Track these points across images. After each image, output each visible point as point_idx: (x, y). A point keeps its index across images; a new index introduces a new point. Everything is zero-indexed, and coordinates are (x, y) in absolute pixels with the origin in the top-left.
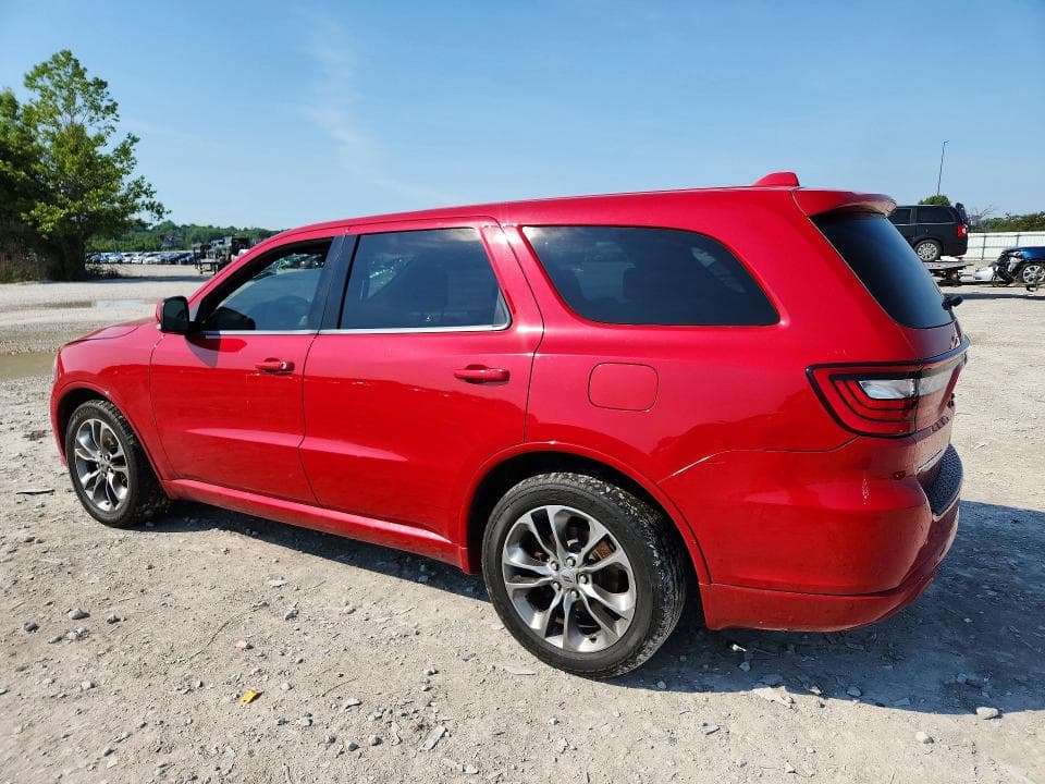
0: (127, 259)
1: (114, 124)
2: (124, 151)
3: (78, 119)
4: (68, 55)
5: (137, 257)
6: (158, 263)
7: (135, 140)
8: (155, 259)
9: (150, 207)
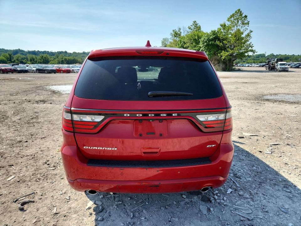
0: (250, 65)
1: (247, 27)
2: (248, 35)
3: (239, 27)
4: (239, 10)
5: (253, 65)
6: (258, 67)
7: (251, 32)
8: (258, 65)
9: (252, 51)
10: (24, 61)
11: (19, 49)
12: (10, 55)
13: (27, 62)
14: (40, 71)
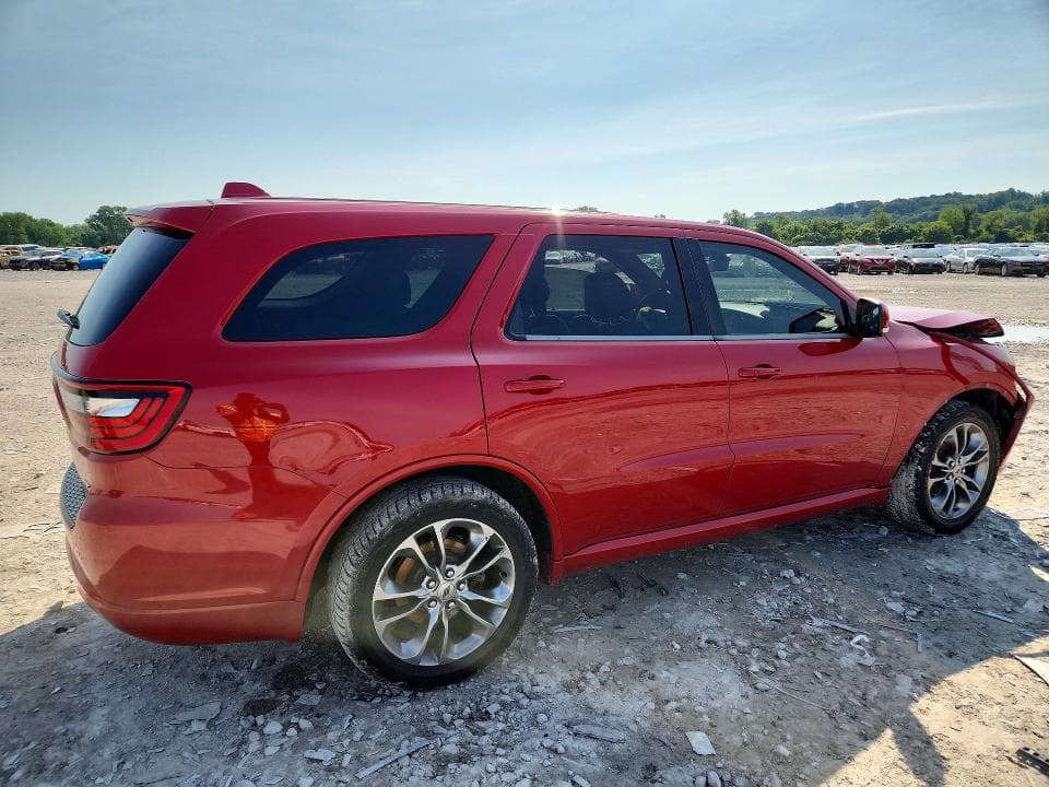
10: (1011, 232)
11: (1011, 191)
12: (968, 214)
13: (1021, 235)
14: (987, 267)
